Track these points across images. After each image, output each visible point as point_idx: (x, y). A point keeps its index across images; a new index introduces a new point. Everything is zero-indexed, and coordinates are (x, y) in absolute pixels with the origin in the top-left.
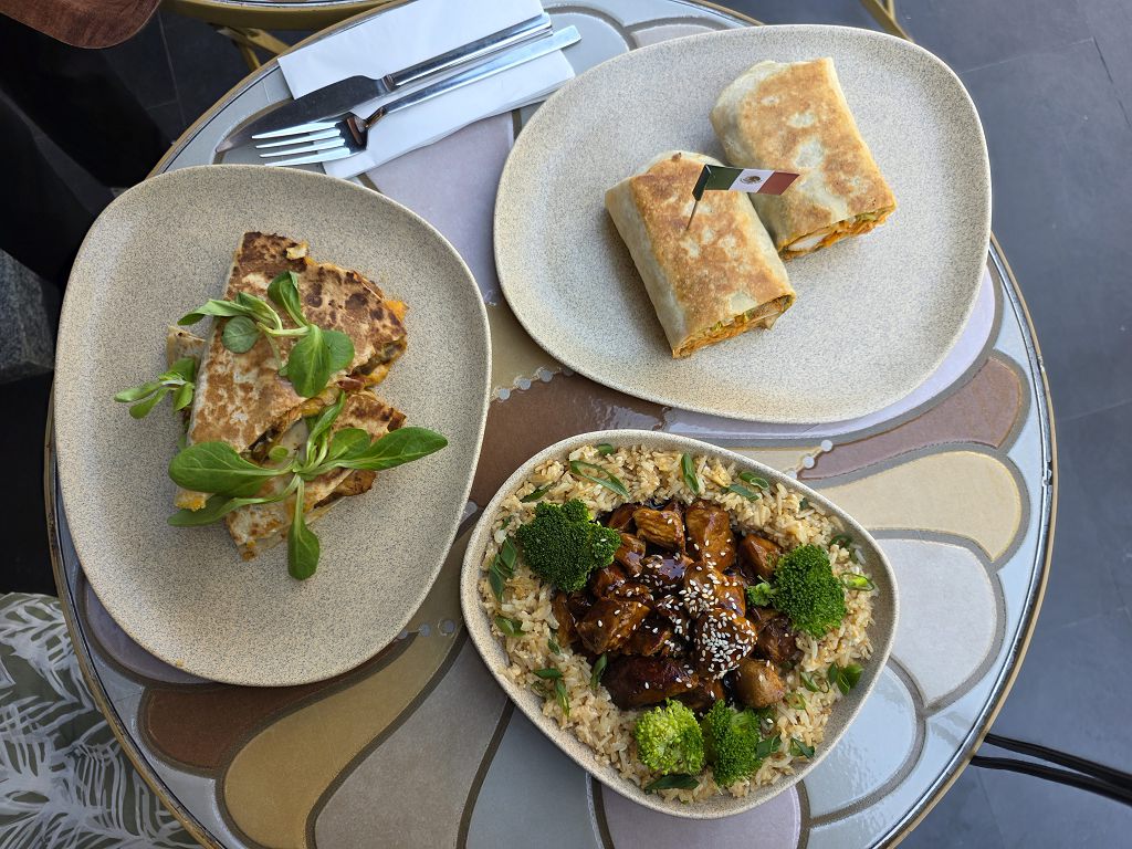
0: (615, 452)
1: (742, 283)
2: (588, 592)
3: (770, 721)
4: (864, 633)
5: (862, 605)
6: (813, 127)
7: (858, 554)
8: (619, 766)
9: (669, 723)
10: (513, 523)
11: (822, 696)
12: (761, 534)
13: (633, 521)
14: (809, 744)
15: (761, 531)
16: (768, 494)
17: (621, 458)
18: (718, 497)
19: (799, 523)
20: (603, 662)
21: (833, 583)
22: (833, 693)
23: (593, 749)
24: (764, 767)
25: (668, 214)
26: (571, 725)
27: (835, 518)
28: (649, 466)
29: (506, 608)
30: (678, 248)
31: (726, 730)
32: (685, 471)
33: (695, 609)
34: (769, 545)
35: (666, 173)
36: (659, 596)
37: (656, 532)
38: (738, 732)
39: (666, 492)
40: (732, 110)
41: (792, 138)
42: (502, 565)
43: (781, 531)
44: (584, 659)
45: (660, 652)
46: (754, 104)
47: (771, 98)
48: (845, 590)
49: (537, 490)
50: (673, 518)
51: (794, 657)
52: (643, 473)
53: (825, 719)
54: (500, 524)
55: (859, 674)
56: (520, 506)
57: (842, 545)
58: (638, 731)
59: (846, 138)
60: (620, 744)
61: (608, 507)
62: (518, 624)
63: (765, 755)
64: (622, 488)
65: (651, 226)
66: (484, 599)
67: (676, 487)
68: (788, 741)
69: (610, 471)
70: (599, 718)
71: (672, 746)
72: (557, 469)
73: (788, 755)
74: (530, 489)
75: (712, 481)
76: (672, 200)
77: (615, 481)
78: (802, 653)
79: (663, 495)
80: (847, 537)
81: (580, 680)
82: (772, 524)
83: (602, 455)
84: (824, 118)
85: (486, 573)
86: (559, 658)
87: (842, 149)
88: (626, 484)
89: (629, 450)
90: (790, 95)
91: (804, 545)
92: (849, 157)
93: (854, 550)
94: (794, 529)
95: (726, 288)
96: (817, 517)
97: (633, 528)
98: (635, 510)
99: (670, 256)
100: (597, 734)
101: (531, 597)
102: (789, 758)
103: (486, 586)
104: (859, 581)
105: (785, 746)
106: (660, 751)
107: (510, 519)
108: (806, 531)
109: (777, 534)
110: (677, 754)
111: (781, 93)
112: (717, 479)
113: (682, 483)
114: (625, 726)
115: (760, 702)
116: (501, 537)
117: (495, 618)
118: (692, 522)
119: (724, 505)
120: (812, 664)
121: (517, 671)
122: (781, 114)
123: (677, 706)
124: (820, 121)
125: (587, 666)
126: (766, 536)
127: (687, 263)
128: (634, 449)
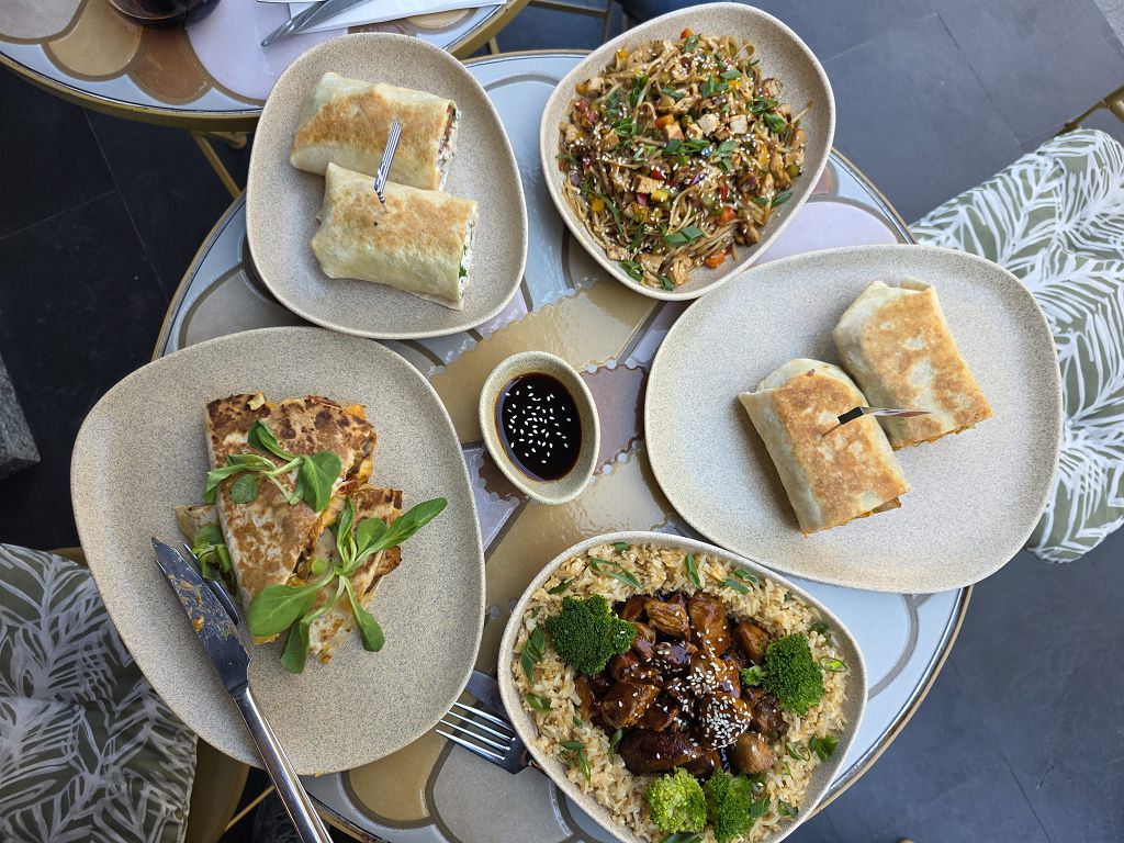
0: (629, 548)
1: (870, 484)
2: (606, 674)
3: (760, 784)
4: (839, 709)
5: (836, 683)
6: (924, 349)
7: (833, 639)
8: (633, 825)
9: (676, 790)
10: (541, 613)
11: (804, 762)
12: (752, 622)
13: (644, 611)
14: (794, 805)
15: (752, 618)
16: (757, 587)
17: (634, 554)
18: (717, 591)
19: (784, 613)
20: (619, 735)
21: (814, 667)
22: (814, 761)
23: (611, 811)
24: (756, 825)
25: (806, 422)
26: (592, 789)
27: (814, 609)
28: (657, 563)
29: (537, 688)
30: (816, 452)
31: (725, 794)
32: (688, 567)
33: (700, 691)
34: (758, 631)
35: (803, 387)
36: (668, 678)
37: (665, 622)
38: (734, 795)
39: (672, 585)
40: (855, 332)
41: (907, 359)
42: (534, 649)
43: (769, 619)
44: (602, 732)
45: (670, 727)
46: (874, 327)
47: (888, 323)
48: (823, 671)
49: (562, 584)
50: (678, 609)
51: (780, 729)
52: (652, 570)
53: (807, 782)
54: (530, 613)
55: (836, 744)
56: (548, 597)
57: (820, 632)
58: (651, 795)
59: (951, 359)
60: (634, 808)
61: (623, 599)
62: (546, 702)
63: (756, 815)
64: (635, 582)
65: (792, 433)
66: (516, 679)
67: (680, 582)
68: (776, 802)
69: (623, 566)
70: (616, 783)
71: (679, 809)
72: (579, 565)
73: (776, 814)
74: (556, 583)
75: (711, 576)
76: (809, 410)
77: (629, 576)
78: (787, 726)
79: (669, 587)
80: (823, 625)
81: (599, 750)
82: (761, 614)
83: (618, 553)
84: (933, 342)
85: (516, 656)
86: (583, 731)
87: (948, 370)
88: (638, 578)
89: (640, 548)
90: (904, 322)
91: (789, 633)
92: (954, 377)
93: (830, 636)
94: (779, 619)
95: (857, 488)
96: (799, 607)
97: (645, 619)
98: (646, 601)
99: (809, 460)
100: (614, 797)
101: (559, 676)
102: (777, 817)
103: (519, 668)
104: (834, 665)
105: (773, 808)
106: (669, 813)
107: (539, 608)
108: (791, 620)
109: (766, 623)
110: (684, 816)
111: (896, 319)
112: (715, 575)
113: (686, 578)
114: (638, 790)
115: (753, 770)
116: (531, 625)
117: (526, 696)
118: (694, 612)
119: (722, 597)
120: (796, 736)
121: (545, 742)
122: (897, 338)
123: (683, 773)
124: (929, 344)
125: (605, 739)
126: (756, 624)
127: (824, 466)
128: (644, 546)
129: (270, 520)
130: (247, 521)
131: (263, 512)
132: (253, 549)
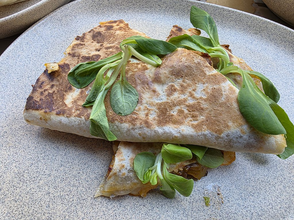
129: (165, 87)
130: (154, 108)
131: (154, 91)
132: (186, 111)
